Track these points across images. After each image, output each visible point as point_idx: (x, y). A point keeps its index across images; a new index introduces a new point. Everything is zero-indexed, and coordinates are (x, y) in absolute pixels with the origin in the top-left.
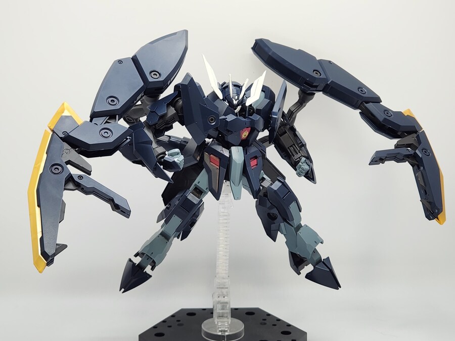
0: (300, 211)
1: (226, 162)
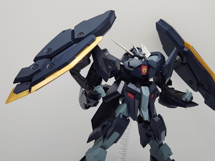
1: (139, 96)
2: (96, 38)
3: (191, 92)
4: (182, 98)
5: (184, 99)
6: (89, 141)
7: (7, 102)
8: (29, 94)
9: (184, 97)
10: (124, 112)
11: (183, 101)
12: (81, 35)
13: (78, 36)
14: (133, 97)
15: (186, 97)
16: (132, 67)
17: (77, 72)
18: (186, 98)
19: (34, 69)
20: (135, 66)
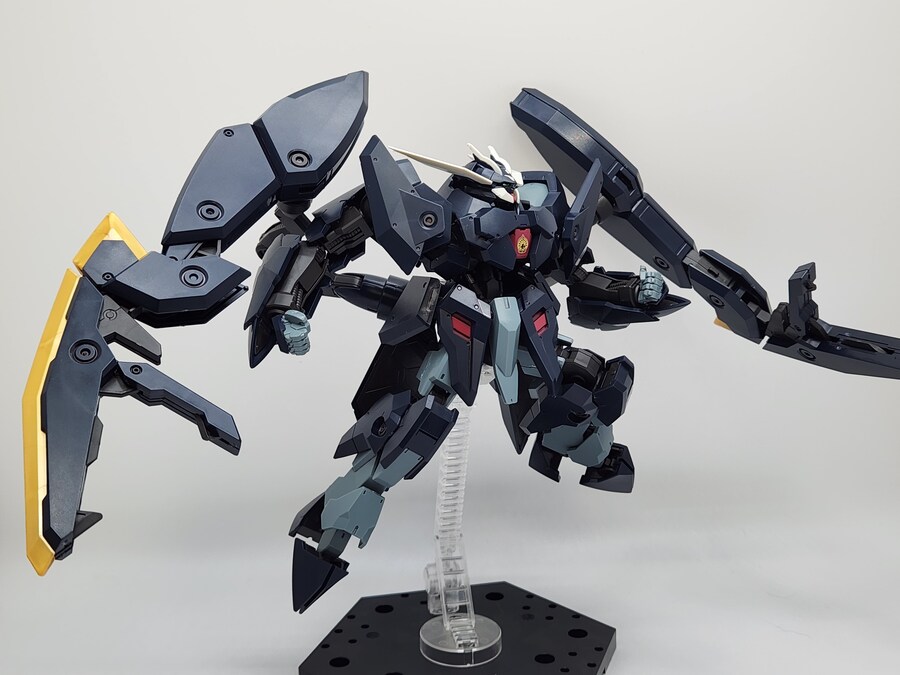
1: (487, 329)
4: (635, 297)
5: (640, 298)
6: (341, 452)
9: (639, 290)
10: (443, 375)
11: (640, 306)
12: (301, 159)
13: (291, 162)
14: (467, 330)
15: (646, 293)
16: (486, 237)
18: (648, 297)
20: (498, 235)
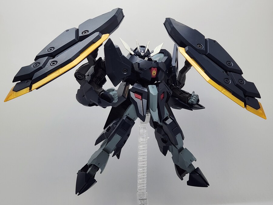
0: (183, 139)
2: (102, 36)
3: (197, 95)
4: (188, 100)
5: (190, 101)
6: (97, 142)
7: (6, 100)
8: (29, 92)
9: (190, 99)
10: (129, 114)
11: (188, 104)
12: (86, 33)
13: (82, 34)
15: (192, 100)
17: (83, 76)
18: (192, 102)
19: (34, 67)
20: (145, 69)
